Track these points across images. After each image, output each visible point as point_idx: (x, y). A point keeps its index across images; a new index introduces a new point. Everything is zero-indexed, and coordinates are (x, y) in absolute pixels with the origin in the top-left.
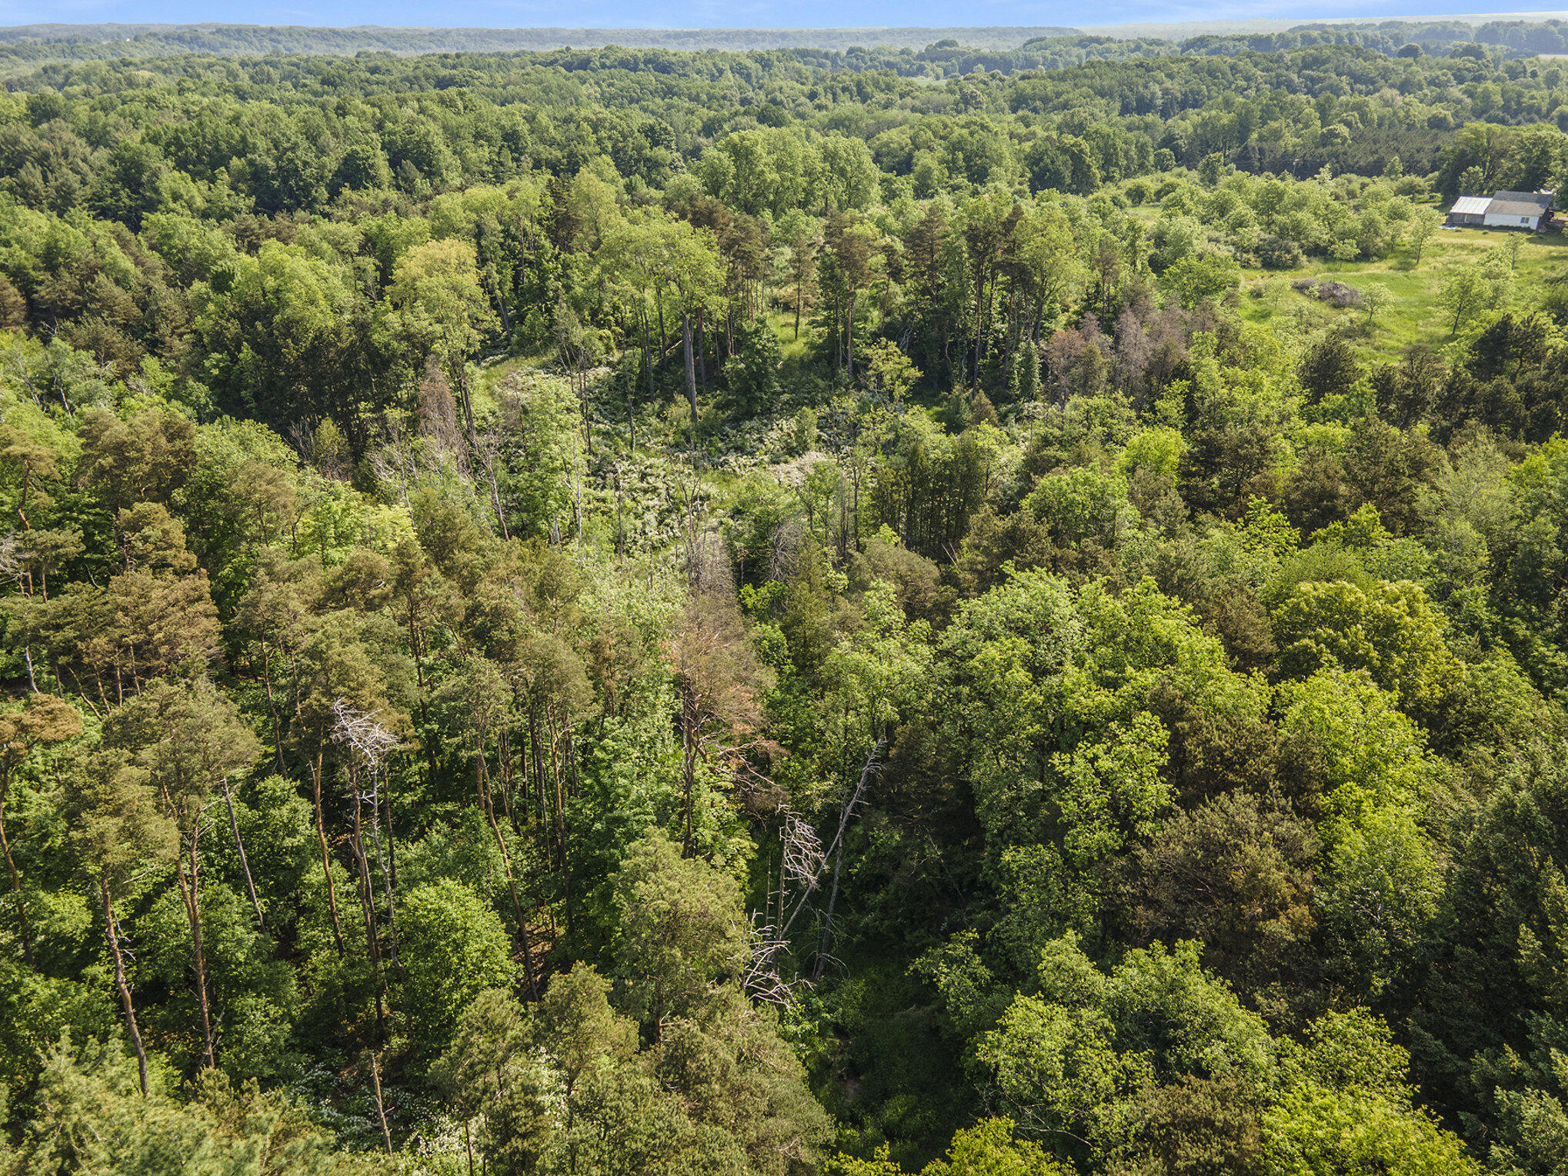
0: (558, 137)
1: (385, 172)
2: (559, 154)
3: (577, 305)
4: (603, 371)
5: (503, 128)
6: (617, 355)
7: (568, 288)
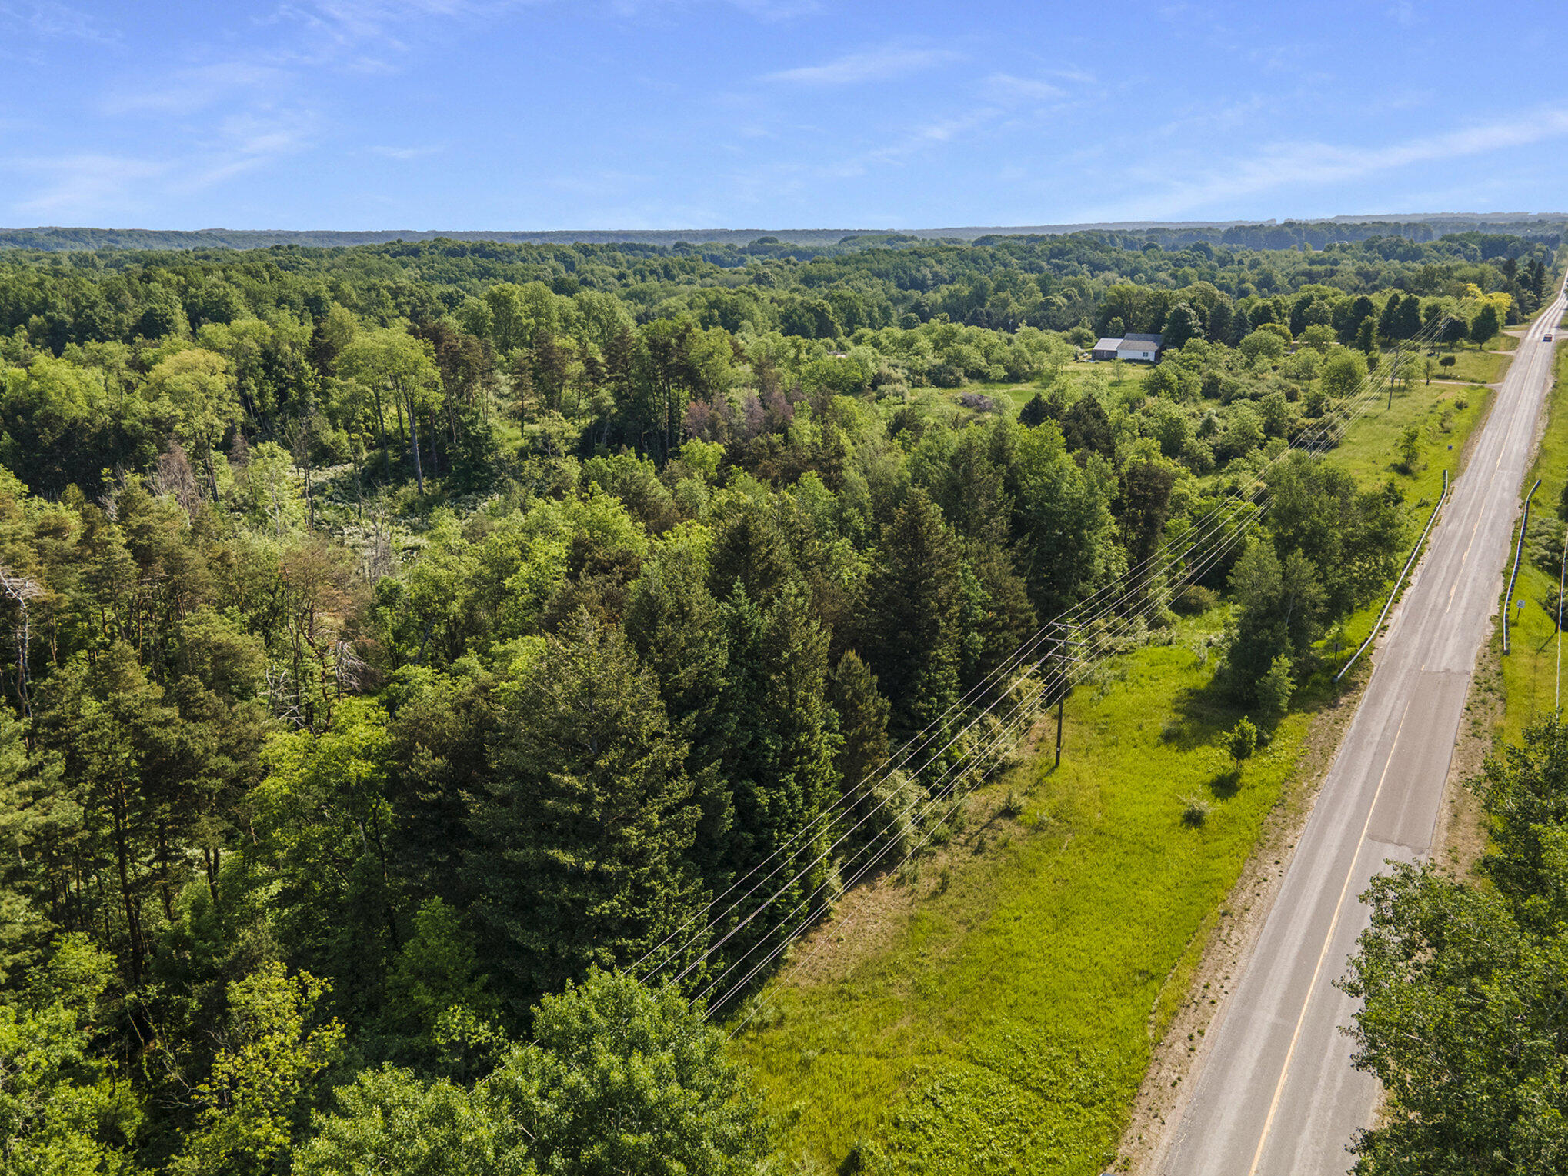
4: (350, 467)
6: (365, 454)
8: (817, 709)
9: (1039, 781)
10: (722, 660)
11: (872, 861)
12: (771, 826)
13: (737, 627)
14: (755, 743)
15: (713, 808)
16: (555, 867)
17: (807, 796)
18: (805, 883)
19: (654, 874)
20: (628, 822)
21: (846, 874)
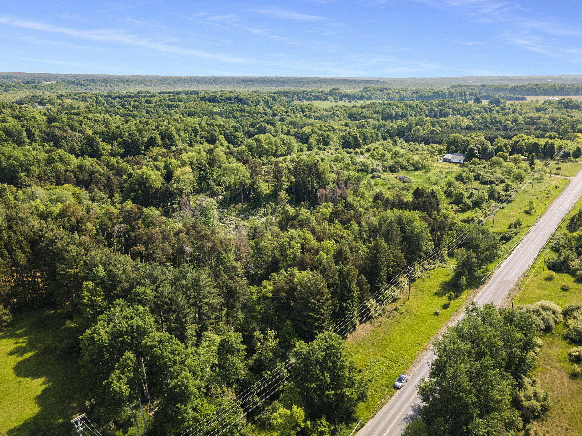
0: (208, 130)
1: (160, 142)
2: (208, 135)
3: (215, 181)
4: (221, 197)
5: (192, 127)
6: (224, 193)
7: (213, 176)
8: (355, 287)
9: (404, 303)
10: (337, 278)
11: (365, 319)
12: (346, 310)
13: (340, 271)
14: (343, 294)
15: (335, 306)
16: (311, 316)
17: (352, 305)
18: (352, 322)
19: (325, 318)
20: (321, 309)
21: (359, 321)
